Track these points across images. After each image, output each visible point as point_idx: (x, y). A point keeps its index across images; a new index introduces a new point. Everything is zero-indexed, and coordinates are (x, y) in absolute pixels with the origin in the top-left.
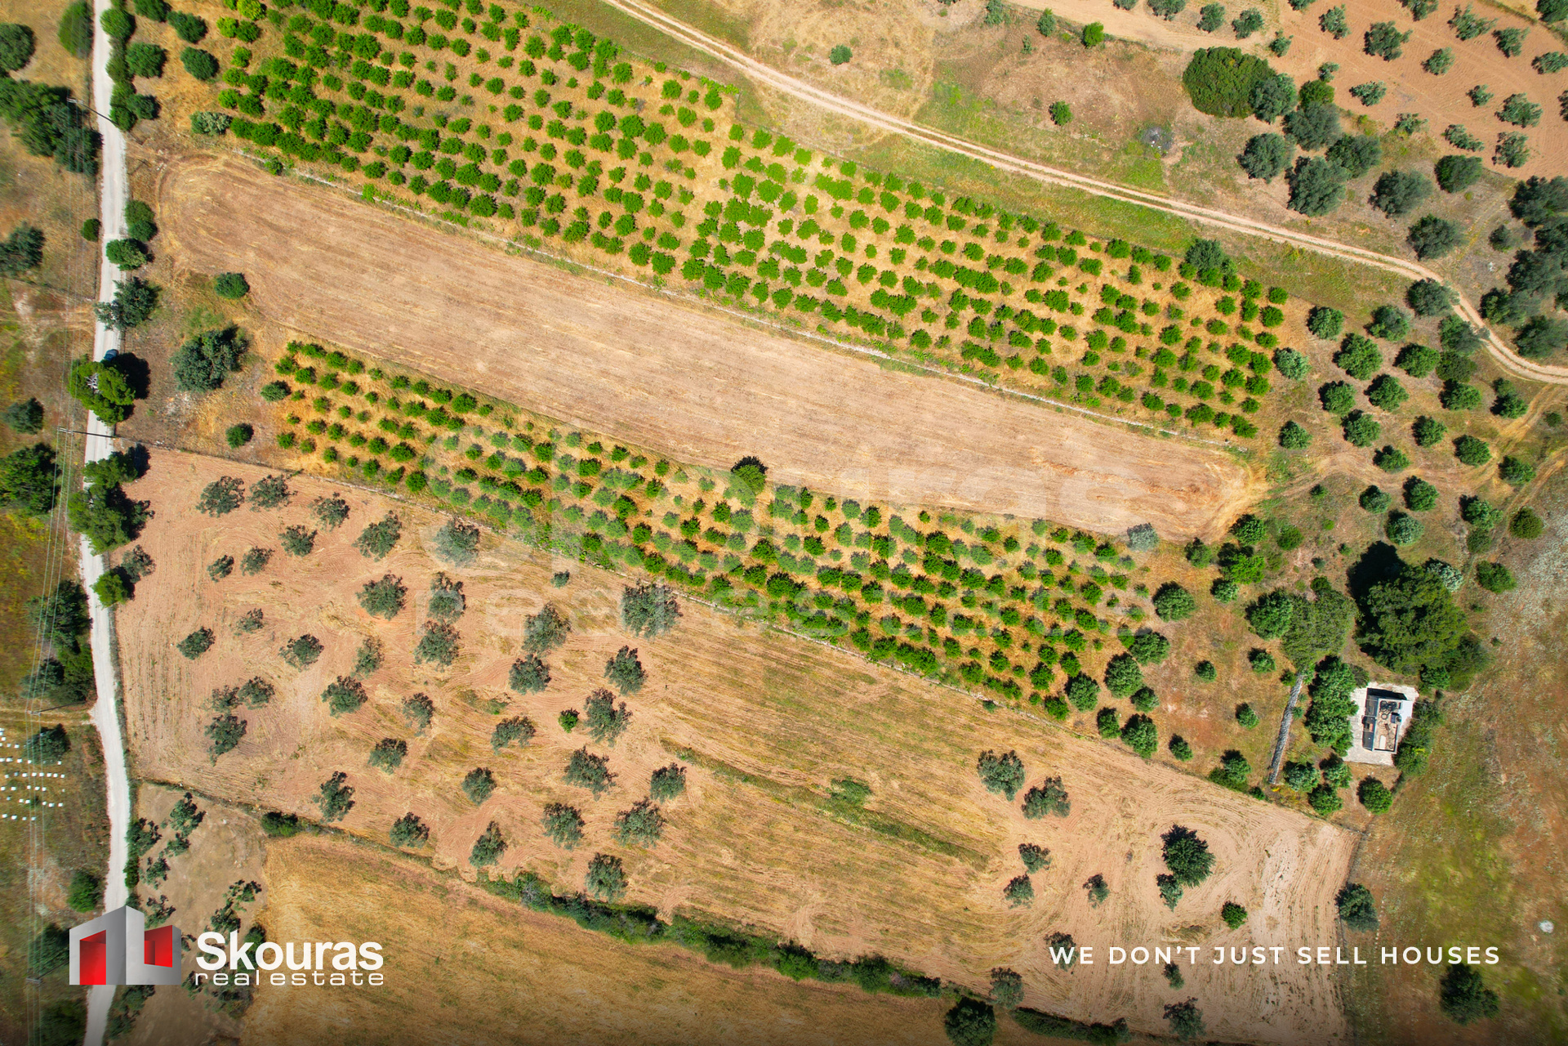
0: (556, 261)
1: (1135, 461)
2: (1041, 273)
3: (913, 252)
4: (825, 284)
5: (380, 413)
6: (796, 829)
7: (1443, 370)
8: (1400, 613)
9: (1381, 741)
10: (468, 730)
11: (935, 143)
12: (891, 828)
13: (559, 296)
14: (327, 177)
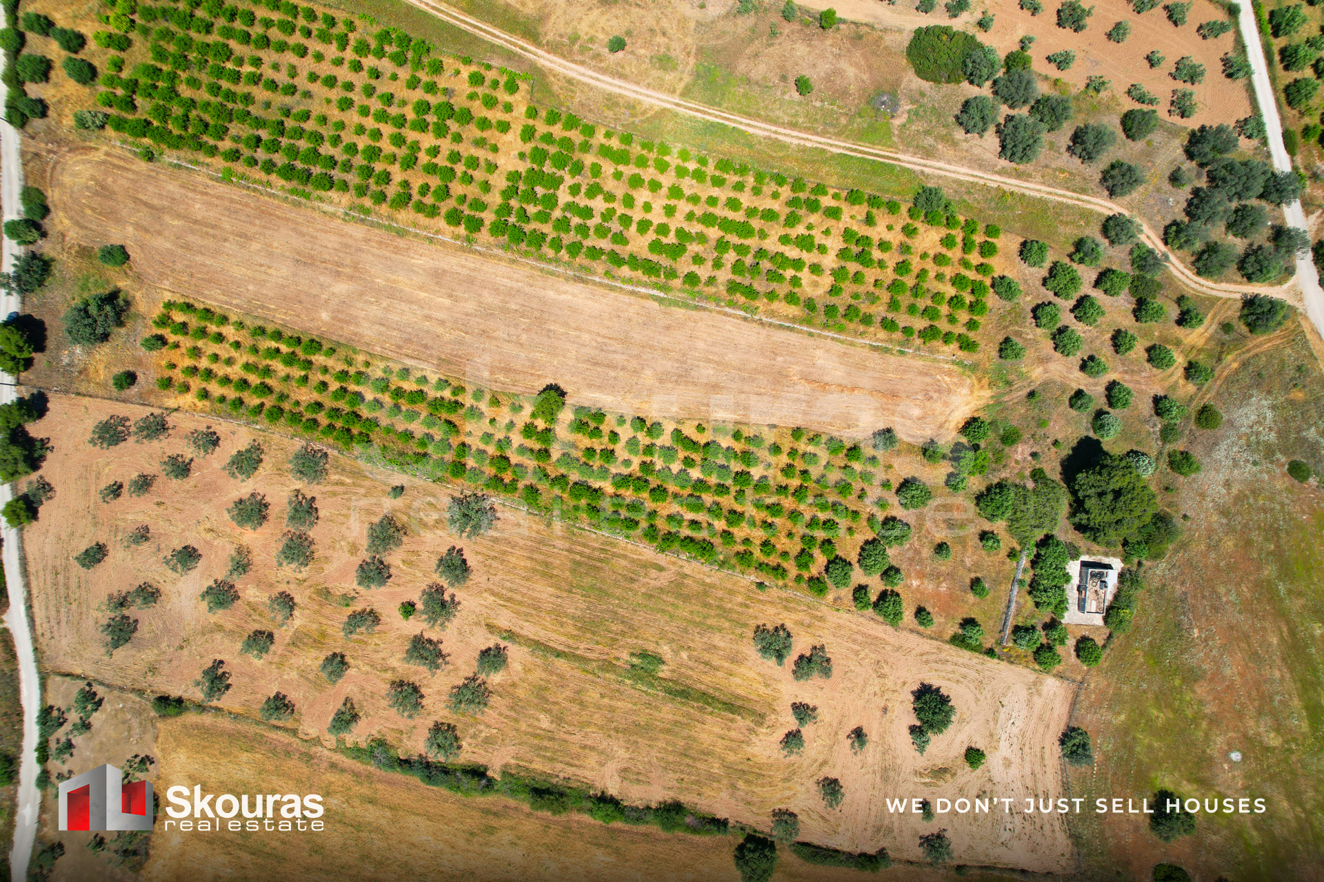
0: (384, 226)
1: (877, 375)
2: (792, 220)
3: (684, 207)
4: (610, 236)
5: (243, 358)
6: (602, 696)
7: (1134, 289)
8: (1101, 495)
9: (1092, 605)
10: (324, 621)
11: (699, 115)
12: (682, 692)
13: (388, 254)
14: (191, 162)
